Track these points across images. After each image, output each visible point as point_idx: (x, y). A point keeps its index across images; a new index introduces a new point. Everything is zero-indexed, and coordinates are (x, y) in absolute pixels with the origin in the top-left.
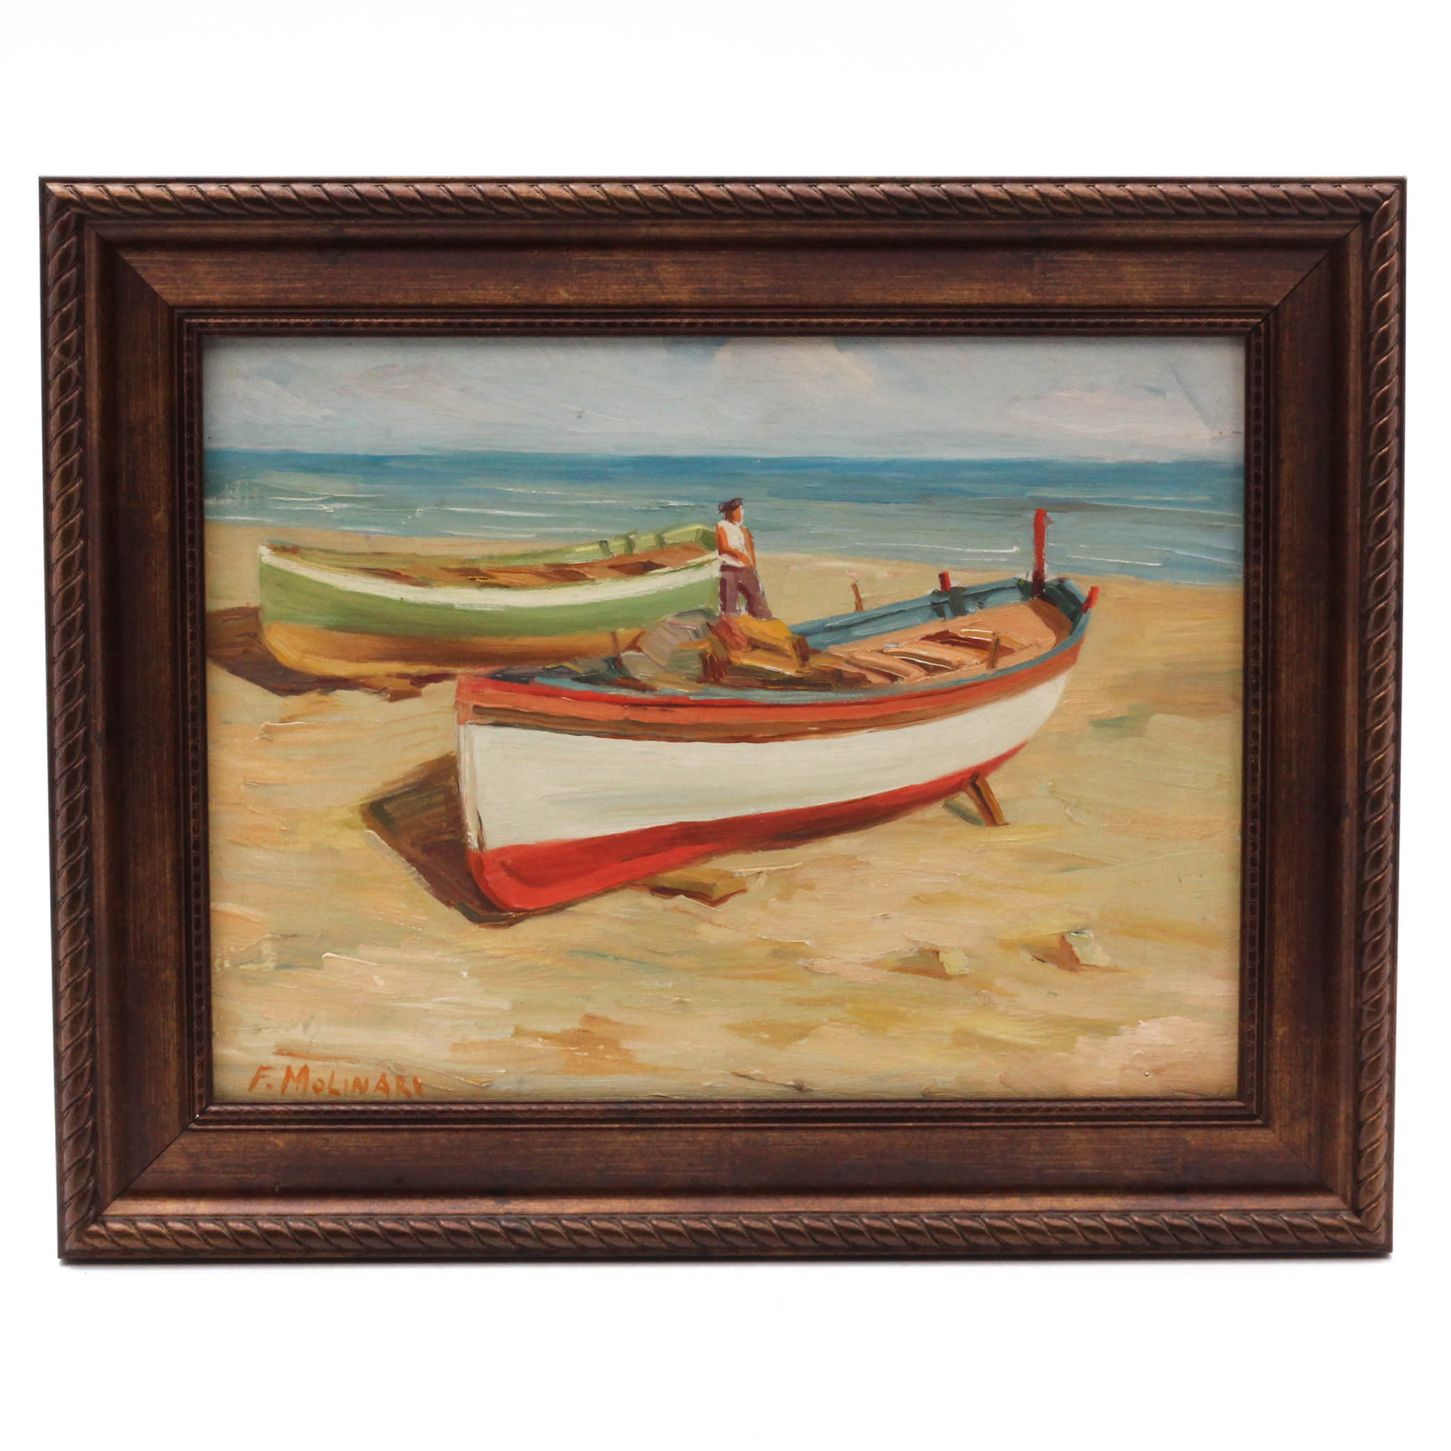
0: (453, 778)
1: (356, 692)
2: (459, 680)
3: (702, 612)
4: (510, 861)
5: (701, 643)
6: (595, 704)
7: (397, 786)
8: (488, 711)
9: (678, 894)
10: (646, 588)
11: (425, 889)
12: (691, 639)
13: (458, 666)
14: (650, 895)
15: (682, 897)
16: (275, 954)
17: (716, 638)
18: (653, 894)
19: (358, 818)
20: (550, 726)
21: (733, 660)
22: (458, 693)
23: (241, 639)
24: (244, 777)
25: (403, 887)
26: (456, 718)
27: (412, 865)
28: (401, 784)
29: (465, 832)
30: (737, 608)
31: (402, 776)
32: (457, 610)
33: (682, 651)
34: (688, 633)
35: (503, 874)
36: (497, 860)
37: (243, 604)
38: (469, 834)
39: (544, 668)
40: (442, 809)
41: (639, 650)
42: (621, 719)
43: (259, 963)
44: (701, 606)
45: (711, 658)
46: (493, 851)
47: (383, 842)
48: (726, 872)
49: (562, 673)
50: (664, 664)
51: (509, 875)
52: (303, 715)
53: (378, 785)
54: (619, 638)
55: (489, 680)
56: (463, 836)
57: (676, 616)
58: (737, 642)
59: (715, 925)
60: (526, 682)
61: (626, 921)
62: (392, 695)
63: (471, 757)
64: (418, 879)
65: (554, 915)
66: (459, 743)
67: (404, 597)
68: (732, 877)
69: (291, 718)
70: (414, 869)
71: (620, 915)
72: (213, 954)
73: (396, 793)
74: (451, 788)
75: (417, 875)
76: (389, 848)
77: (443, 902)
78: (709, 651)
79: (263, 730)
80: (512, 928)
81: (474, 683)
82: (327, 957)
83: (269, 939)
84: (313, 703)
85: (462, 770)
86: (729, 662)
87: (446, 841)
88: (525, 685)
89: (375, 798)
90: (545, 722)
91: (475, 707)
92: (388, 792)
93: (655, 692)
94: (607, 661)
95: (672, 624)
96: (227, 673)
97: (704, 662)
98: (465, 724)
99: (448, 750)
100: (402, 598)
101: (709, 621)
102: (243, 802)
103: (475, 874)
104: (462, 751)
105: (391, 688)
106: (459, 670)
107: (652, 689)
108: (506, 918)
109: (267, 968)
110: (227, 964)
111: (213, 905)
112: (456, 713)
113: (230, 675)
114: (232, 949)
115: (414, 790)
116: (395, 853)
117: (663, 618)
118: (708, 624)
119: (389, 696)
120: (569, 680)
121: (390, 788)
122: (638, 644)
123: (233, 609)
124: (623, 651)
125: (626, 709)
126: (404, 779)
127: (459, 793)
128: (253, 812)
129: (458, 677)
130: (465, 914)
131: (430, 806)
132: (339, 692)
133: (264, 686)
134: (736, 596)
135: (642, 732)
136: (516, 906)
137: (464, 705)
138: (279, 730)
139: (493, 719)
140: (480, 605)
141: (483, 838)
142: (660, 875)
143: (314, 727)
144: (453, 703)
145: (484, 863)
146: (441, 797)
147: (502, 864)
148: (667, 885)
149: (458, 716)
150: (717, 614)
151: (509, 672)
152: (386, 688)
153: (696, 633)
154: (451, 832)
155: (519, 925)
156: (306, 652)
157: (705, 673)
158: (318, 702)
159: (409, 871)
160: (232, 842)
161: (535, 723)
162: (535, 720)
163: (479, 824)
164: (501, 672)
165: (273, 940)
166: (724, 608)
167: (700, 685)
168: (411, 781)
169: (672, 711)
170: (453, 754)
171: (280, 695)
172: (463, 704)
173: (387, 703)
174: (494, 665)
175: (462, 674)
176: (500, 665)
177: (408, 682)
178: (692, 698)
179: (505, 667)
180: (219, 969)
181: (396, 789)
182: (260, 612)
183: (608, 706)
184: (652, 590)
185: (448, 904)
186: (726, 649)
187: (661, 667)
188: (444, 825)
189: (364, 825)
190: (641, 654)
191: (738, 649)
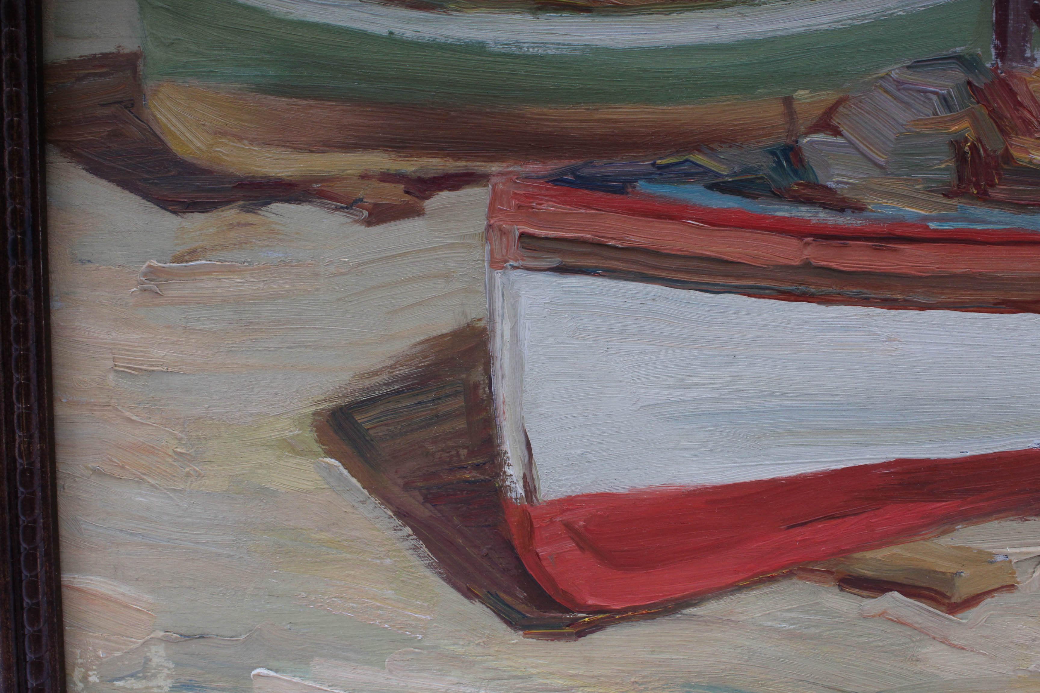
0: (480, 369)
1: (306, 208)
2: (494, 186)
3: (959, 59)
4: (582, 523)
5: (954, 120)
6: (746, 234)
7: (378, 379)
8: (548, 244)
9: (891, 590)
10: (852, 14)
11: (429, 566)
12: (935, 114)
13: (492, 159)
14: (837, 590)
15: (896, 594)
16: (171, 665)
17: (985, 111)
18: (842, 590)
19: (310, 436)
20: (663, 274)
21: (1015, 154)
22: (492, 211)
23: (106, 111)
24: (114, 359)
25: (388, 561)
26: (487, 257)
27: (406, 524)
28: (384, 377)
29: (501, 466)
30: (1028, 54)
31: (389, 363)
32: (491, 54)
33: (919, 135)
34: (929, 99)
35: (570, 545)
36: (558, 519)
37: (110, 48)
38: (509, 471)
39: (654, 164)
40: (461, 424)
41: (837, 132)
42: (797, 263)
43: (145, 678)
44: (958, 49)
45: (974, 148)
46: (551, 503)
47: (354, 480)
48: (980, 551)
49: (688, 175)
50: (881, 160)
51: (581, 549)
52: (213, 249)
53: (346, 377)
54: (795, 105)
55: (550, 186)
56: (498, 475)
57: (908, 67)
58: (1024, 120)
59: (954, 646)
60: (621, 191)
61: (791, 636)
62: (370, 215)
63: (514, 329)
64: (416, 549)
65: (659, 620)
66: (491, 304)
67: (397, 31)
68: (992, 562)
69: (193, 254)
70: (409, 530)
71: (777, 625)
72: (69, 659)
73: (375, 394)
74: (476, 386)
75: (413, 541)
76: (365, 491)
77: (459, 589)
78: (971, 135)
79: (145, 274)
80: (582, 640)
81: (521, 192)
82: (258, 675)
83: (160, 640)
84: (231, 227)
85: (498, 353)
86: (1007, 157)
87: (466, 481)
88: (617, 196)
89: (341, 402)
90: (655, 268)
91: (522, 235)
92: (364, 390)
93: (865, 214)
94: (773, 153)
95: (899, 83)
96: (84, 173)
97: (961, 158)
98: (503, 268)
99: (472, 314)
100: (391, 33)
101: (971, 79)
102: (113, 402)
103: (517, 542)
104: (498, 319)
105: (369, 200)
106: (495, 168)
107: (859, 208)
108: (572, 623)
109: (159, 687)
110: (93, 678)
111: (66, 578)
112: (487, 248)
113: (89, 176)
114: (100, 653)
115: (409, 388)
116: (374, 500)
117: (882, 72)
118: (969, 83)
119: (366, 213)
120: (699, 188)
121: (367, 383)
122: (835, 122)
123: (94, 57)
124: (806, 134)
125: (808, 244)
126: (393, 367)
127: (491, 396)
128: (130, 420)
129: (494, 180)
130: (498, 613)
131: (438, 419)
132: (276, 207)
133: (146, 196)
134: (1027, 29)
135: (835, 289)
136: (590, 602)
137: (503, 233)
138: (171, 274)
139: (555, 261)
140: (535, 44)
141: (533, 479)
142: (858, 555)
143: (231, 270)
144: (482, 229)
145: (536, 525)
146: (459, 402)
147: (568, 526)
148: (868, 573)
149: (492, 252)
150: (988, 65)
151: (587, 172)
152: (361, 200)
153: (945, 101)
154: (477, 467)
155: (596, 636)
156: (220, 133)
157: (960, 179)
158: (239, 224)
159: (400, 534)
160: (96, 472)
161: (635, 268)
162: (637, 263)
163: (526, 452)
164: (573, 171)
165: (166, 641)
166: (1001, 55)
167: (949, 202)
168: (402, 371)
169: (895, 250)
170: (482, 324)
171: (174, 212)
172: (500, 230)
173: (363, 227)
174: (559, 158)
175: (502, 174)
176: (571, 158)
177: (401, 187)
178: (932, 225)
179: (579, 162)
180: (81, 686)
181: (378, 386)
182: (140, 63)
183: (776, 238)
184: (864, 17)
185: (469, 594)
186: (1002, 131)
187: (876, 164)
188: (464, 452)
189: (316, 447)
190: (839, 140)
191: (1025, 135)
